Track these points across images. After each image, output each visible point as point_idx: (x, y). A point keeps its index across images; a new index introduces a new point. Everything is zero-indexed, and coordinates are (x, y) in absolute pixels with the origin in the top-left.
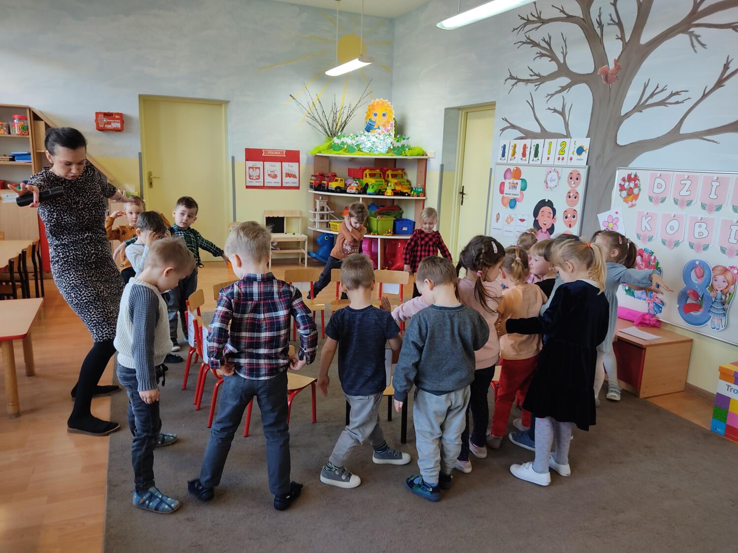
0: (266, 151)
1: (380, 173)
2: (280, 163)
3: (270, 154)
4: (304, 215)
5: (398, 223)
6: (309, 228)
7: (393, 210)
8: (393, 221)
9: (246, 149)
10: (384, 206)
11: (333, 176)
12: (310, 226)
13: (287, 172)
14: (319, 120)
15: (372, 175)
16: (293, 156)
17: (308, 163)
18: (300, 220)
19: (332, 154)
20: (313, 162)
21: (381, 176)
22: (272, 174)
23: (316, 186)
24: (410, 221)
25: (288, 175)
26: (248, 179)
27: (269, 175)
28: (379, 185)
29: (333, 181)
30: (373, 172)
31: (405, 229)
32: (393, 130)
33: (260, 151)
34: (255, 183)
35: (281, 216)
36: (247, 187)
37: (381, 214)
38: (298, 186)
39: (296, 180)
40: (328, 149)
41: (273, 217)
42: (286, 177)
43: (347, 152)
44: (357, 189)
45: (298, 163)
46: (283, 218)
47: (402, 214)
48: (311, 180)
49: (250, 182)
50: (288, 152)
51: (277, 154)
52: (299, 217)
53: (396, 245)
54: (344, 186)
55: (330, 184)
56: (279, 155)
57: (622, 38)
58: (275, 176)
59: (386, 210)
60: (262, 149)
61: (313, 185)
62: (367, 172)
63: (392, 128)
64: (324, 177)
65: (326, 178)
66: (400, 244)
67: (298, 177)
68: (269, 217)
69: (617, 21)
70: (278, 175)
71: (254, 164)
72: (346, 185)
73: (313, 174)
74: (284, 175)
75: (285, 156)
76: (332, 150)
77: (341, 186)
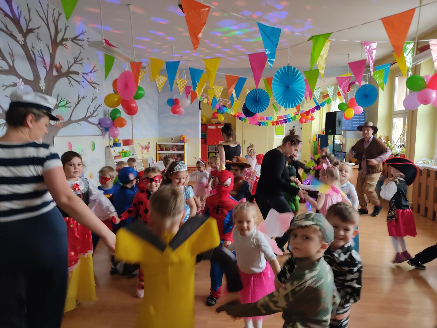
57: (46, 68)
69: (42, 57)
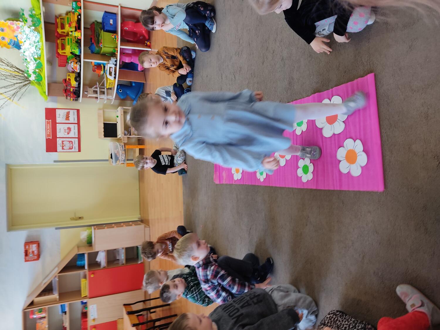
0: (47, 135)
1: (60, 40)
2: (57, 124)
3: (50, 133)
4: (101, 107)
5: (106, 28)
6: (112, 103)
7: (94, 31)
8: (104, 32)
9: (47, 151)
10: (91, 38)
11: (66, 82)
12: (111, 103)
13: (65, 119)
14: (15, 90)
15: (63, 48)
16: (50, 114)
17: (56, 101)
18: (105, 110)
19: (45, 82)
20: (54, 98)
21: (64, 39)
22: (67, 131)
23: (76, 96)
24: (104, 15)
25: (67, 118)
26: (73, 150)
27: (68, 134)
28: (71, 42)
29: (70, 83)
30: (60, 46)
31: (111, 22)
32: (17, 23)
33: (48, 140)
34: (76, 145)
35: (102, 126)
36: (79, 151)
37: (98, 42)
38: (76, 110)
39: (71, 112)
40: (41, 86)
41: (104, 132)
42: (69, 120)
43: (43, 69)
44: (76, 63)
45: (57, 110)
46: (104, 124)
47: (98, 22)
48: (70, 100)
49: (75, 149)
50: (47, 117)
51: (50, 126)
52: (104, 111)
53: (126, 31)
54: (74, 74)
55: (73, 85)
56: (50, 125)
58: (69, 129)
59: (94, 37)
60: (47, 139)
61: (74, 99)
62: (60, 51)
63: (15, 24)
64: (67, 89)
65: (68, 88)
66: (125, 28)
67: (69, 110)
68: (104, 135)
70: (68, 127)
71: (59, 146)
72: (73, 72)
73: (65, 98)
74: (67, 122)
75: (51, 120)
76: (41, 83)
77: (74, 77)
